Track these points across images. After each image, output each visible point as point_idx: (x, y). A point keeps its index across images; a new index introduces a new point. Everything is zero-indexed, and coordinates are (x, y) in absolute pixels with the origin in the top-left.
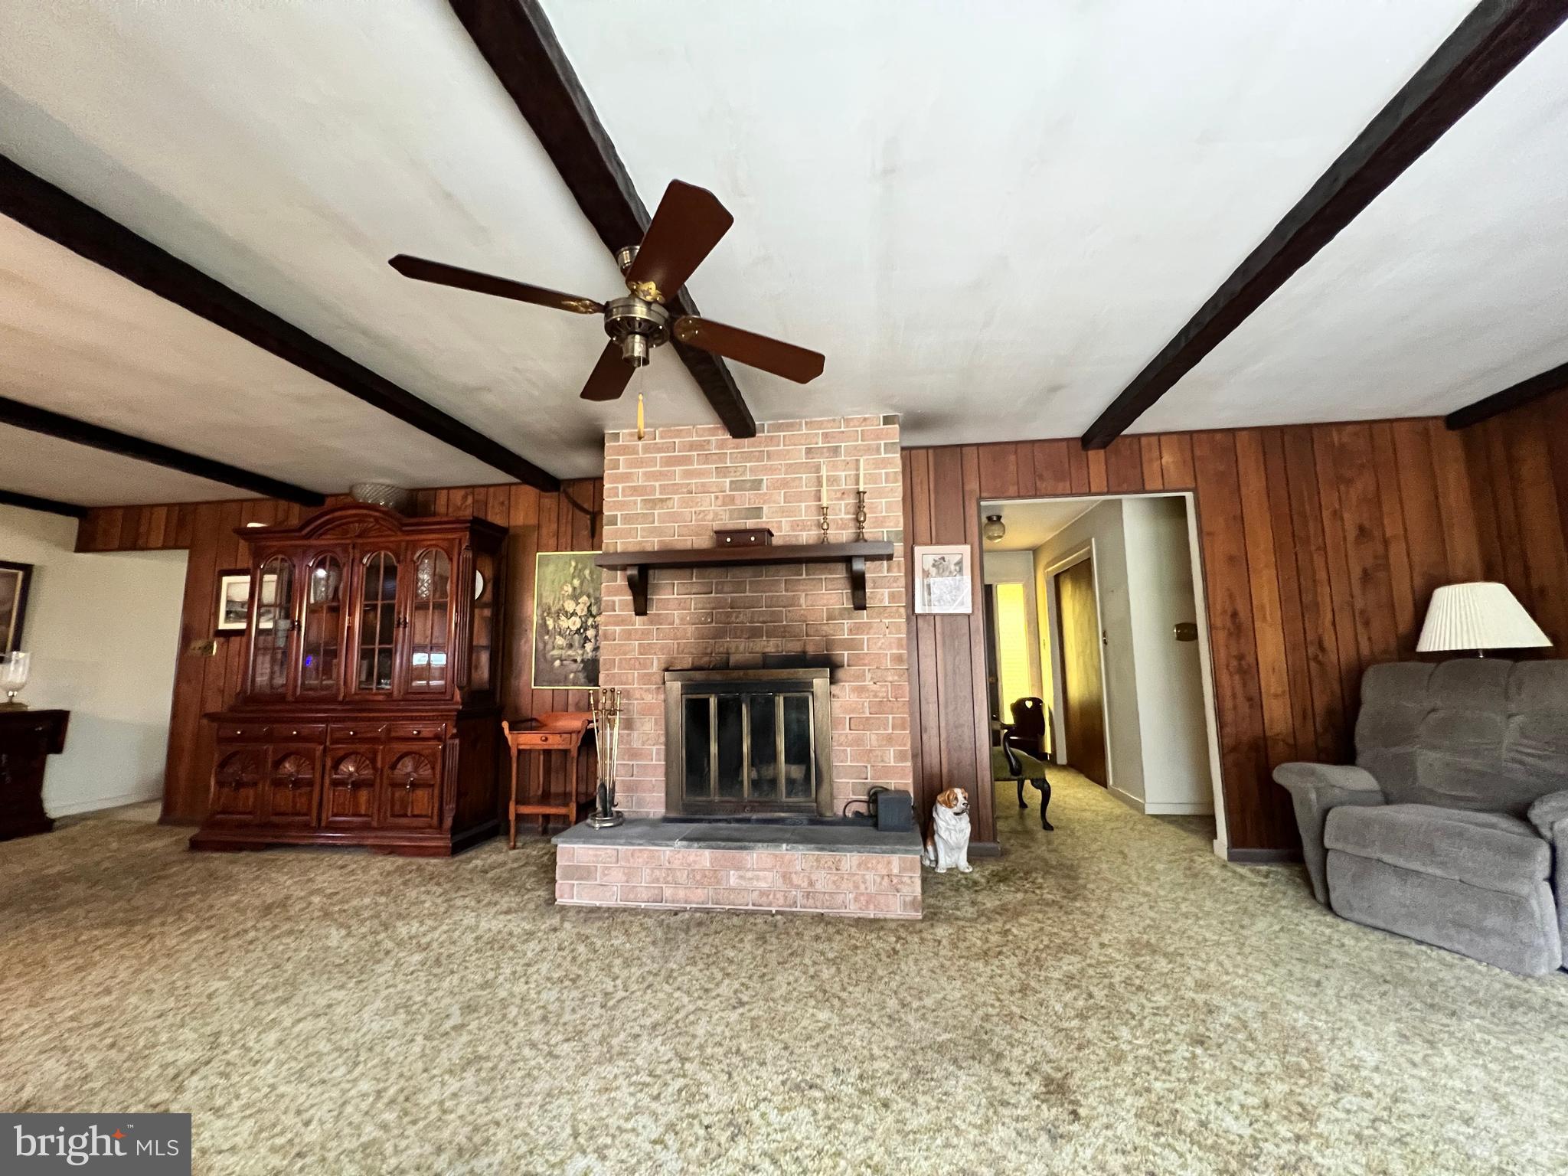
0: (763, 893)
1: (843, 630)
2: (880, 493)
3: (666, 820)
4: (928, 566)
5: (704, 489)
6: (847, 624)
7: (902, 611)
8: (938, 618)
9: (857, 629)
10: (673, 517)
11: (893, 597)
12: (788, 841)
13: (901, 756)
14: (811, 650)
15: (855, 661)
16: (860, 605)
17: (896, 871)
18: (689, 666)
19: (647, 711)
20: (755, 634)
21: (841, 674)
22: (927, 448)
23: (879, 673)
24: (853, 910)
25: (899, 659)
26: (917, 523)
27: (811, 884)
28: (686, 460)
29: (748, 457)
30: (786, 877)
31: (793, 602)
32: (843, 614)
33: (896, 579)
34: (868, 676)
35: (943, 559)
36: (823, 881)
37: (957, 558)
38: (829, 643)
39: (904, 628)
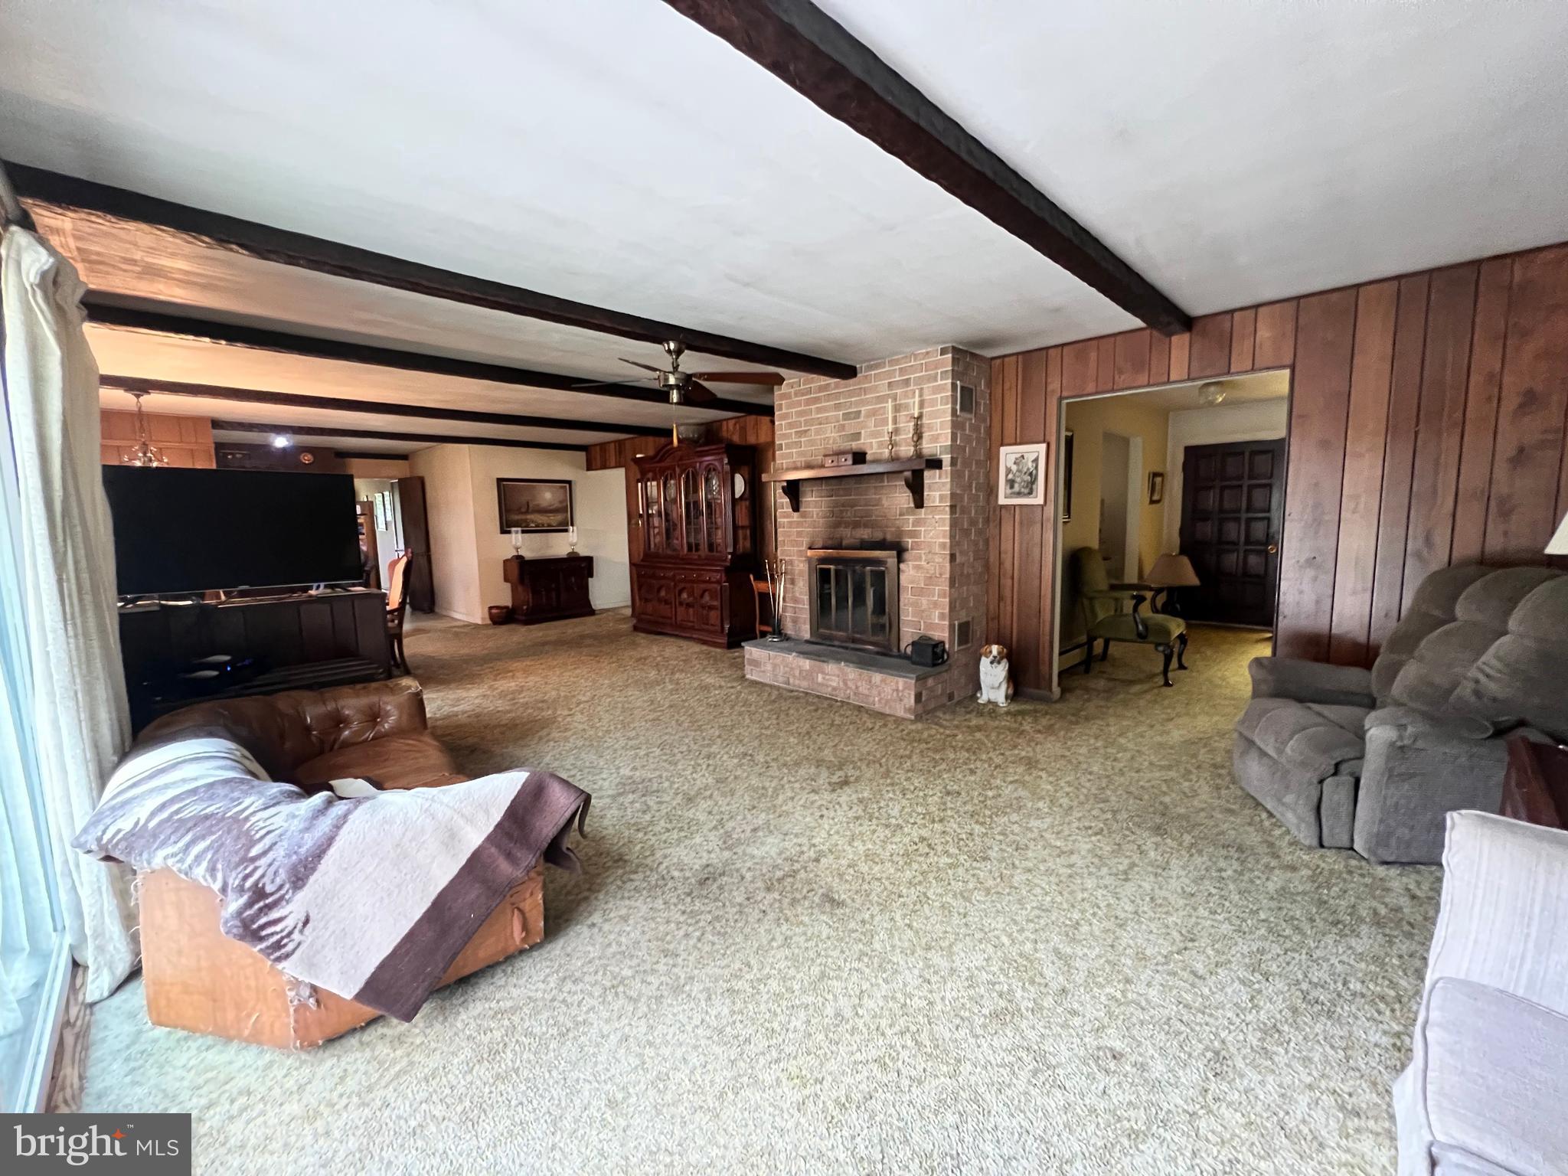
0: (834, 689)
1: (909, 523)
3: (807, 642)
4: (1011, 464)
5: (827, 421)
6: (911, 518)
7: (948, 509)
9: (917, 523)
10: (811, 442)
11: (942, 498)
12: (846, 661)
13: (942, 616)
14: (889, 537)
15: (916, 546)
16: (919, 503)
17: (901, 688)
18: (820, 546)
19: (801, 573)
20: (856, 525)
21: (906, 555)
22: (1017, 354)
23: (930, 556)
24: (877, 707)
25: (943, 546)
26: (1006, 424)
27: (857, 687)
28: (817, 400)
29: (851, 394)
30: (845, 683)
31: (878, 503)
32: (909, 511)
33: (944, 484)
34: (924, 557)
35: (1023, 457)
36: (863, 689)
37: (1033, 457)
38: (900, 533)
39: (948, 522)
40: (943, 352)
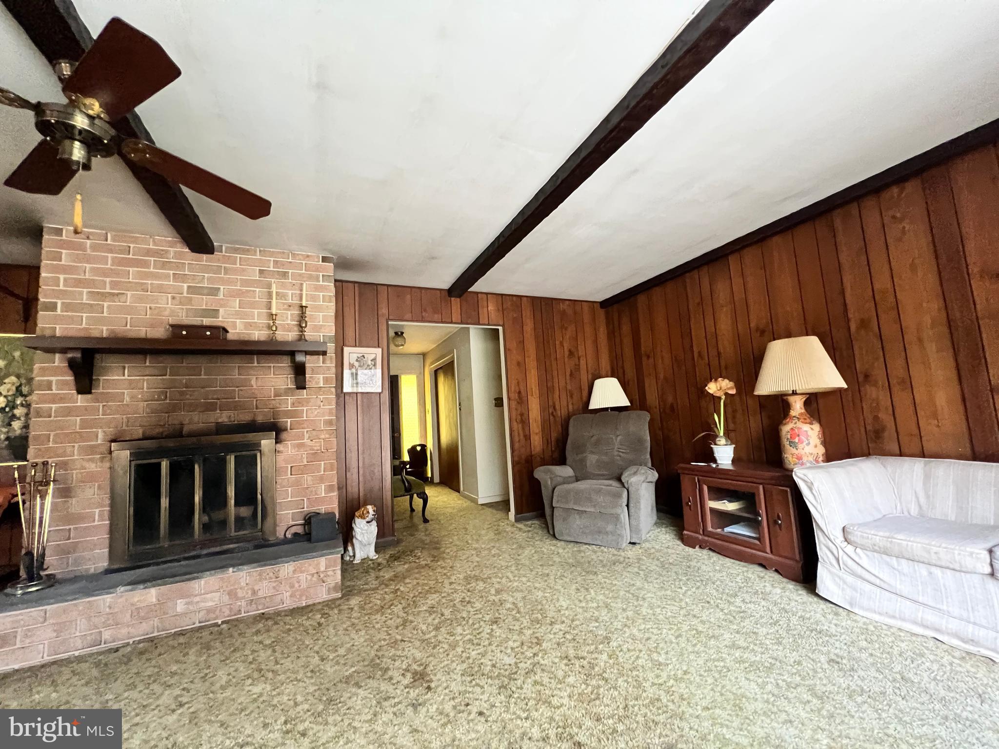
0: (209, 611)
1: (288, 403)
2: (318, 309)
3: (108, 571)
4: (353, 361)
5: (161, 289)
6: (290, 399)
7: (333, 390)
8: (359, 396)
9: (300, 402)
10: (128, 310)
11: (326, 380)
12: (233, 566)
13: (330, 489)
14: (260, 419)
15: (300, 425)
16: (301, 384)
17: (323, 569)
18: (141, 436)
19: (91, 478)
20: (210, 407)
21: (284, 435)
22: (355, 282)
23: (314, 433)
24: (289, 603)
25: (329, 423)
26: (346, 332)
27: (254, 593)
28: (146, 264)
29: (206, 269)
30: (232, 594)
31: (246, 383)
32: (288, 392)
33: (329, 368)
34: (306, 436)
35: (363, 356)
36: (265, 588)
37: (373, 356)
38: (275, 413)
39: (334, 402)
40: (324, 259)
